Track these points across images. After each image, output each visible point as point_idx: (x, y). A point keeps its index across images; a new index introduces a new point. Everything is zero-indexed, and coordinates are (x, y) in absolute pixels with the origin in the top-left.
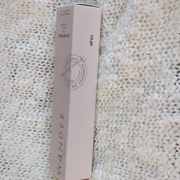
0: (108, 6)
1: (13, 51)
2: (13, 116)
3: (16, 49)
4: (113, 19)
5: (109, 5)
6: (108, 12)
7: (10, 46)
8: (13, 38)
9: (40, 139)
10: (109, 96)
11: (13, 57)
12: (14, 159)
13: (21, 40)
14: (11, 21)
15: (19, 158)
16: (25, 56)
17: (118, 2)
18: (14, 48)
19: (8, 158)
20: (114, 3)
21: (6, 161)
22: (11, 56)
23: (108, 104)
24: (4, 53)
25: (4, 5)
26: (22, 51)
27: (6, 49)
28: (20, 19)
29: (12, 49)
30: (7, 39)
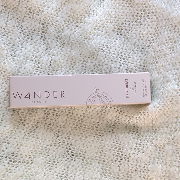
0: (168, 33)
1: (86, 65)
2: (81, 116)
3: (88, 63)
4: (171, 43)
5: (170, 32)
6: (168, 38)
7: (83, 60)
8: (85, 54)
9: (100, 136)
10: (169, 103)
11: (85, 69)
12: (78, 152)
13: (91, 56)
14: (84, 41)
15: (82, 152)
16: (94, 69)
17: (177, 30)
18: (86, 62)
19: (74, 151)
20: (173, 31)
21: (73, 153)
22: (83, 68)
23: (167, 109)
24: (79, 66)
25: (80, 28)
26: (92, 64)
27: (80, 62)
28: (91, 39)
29: (85, 63)
30: (81, 54)
